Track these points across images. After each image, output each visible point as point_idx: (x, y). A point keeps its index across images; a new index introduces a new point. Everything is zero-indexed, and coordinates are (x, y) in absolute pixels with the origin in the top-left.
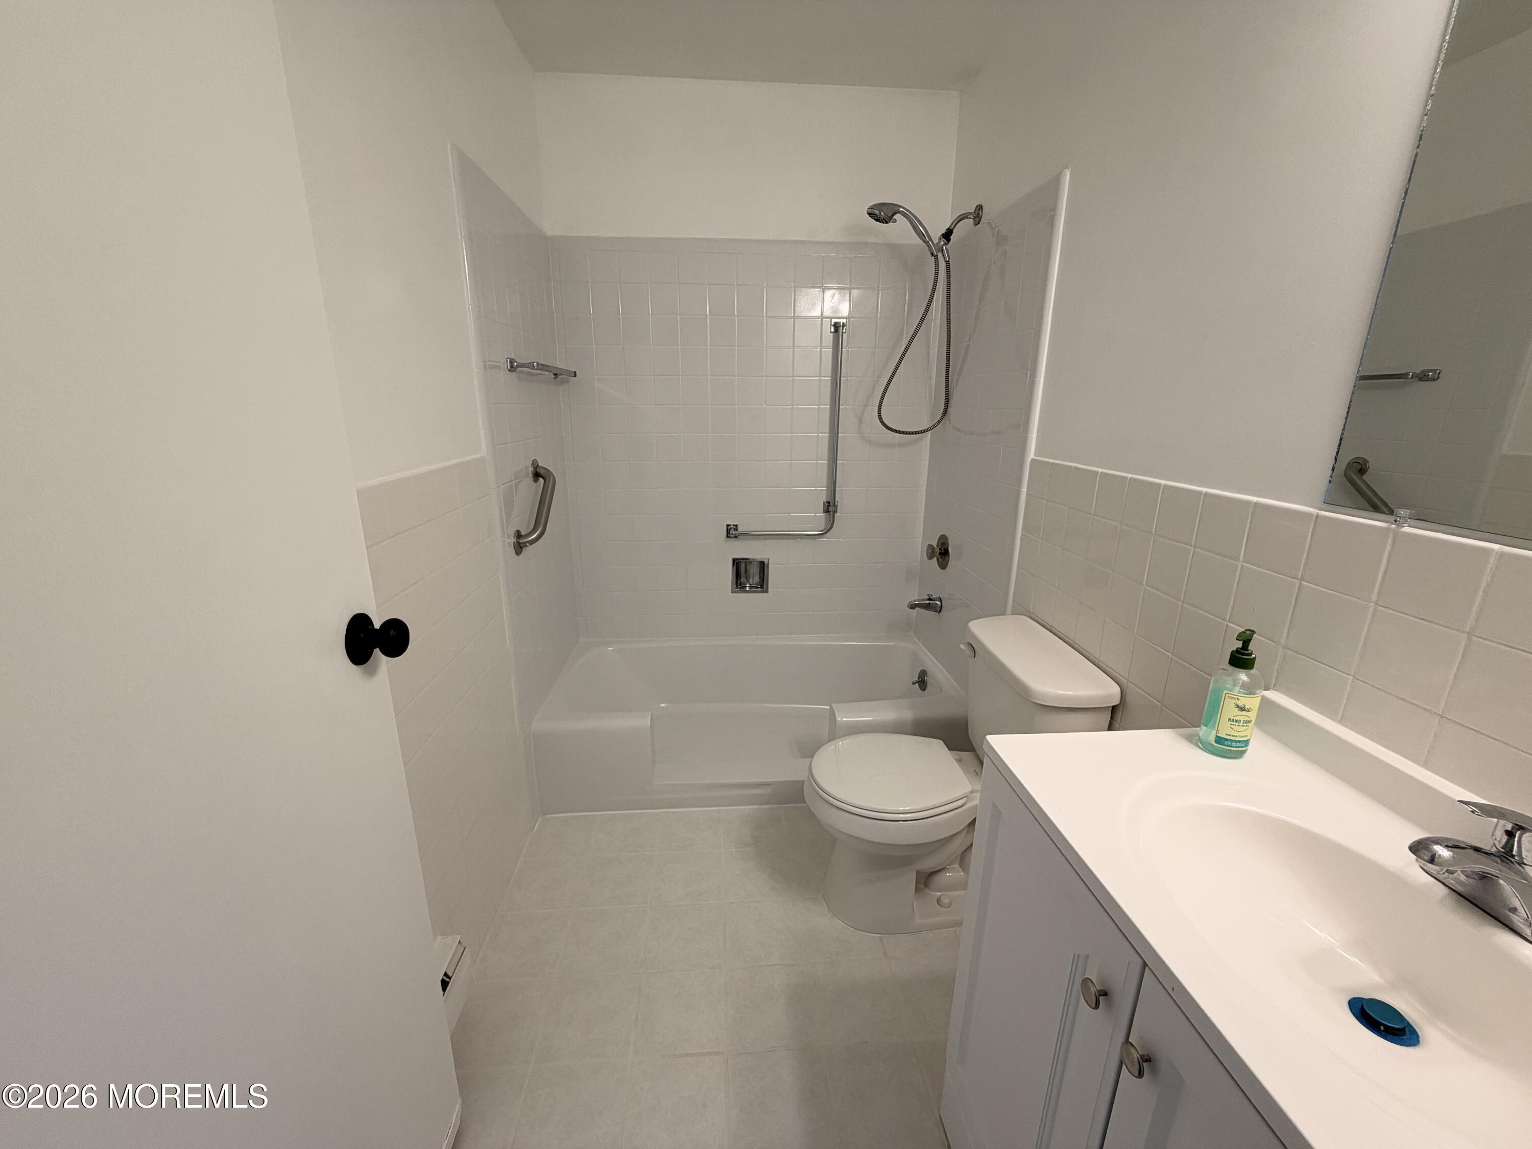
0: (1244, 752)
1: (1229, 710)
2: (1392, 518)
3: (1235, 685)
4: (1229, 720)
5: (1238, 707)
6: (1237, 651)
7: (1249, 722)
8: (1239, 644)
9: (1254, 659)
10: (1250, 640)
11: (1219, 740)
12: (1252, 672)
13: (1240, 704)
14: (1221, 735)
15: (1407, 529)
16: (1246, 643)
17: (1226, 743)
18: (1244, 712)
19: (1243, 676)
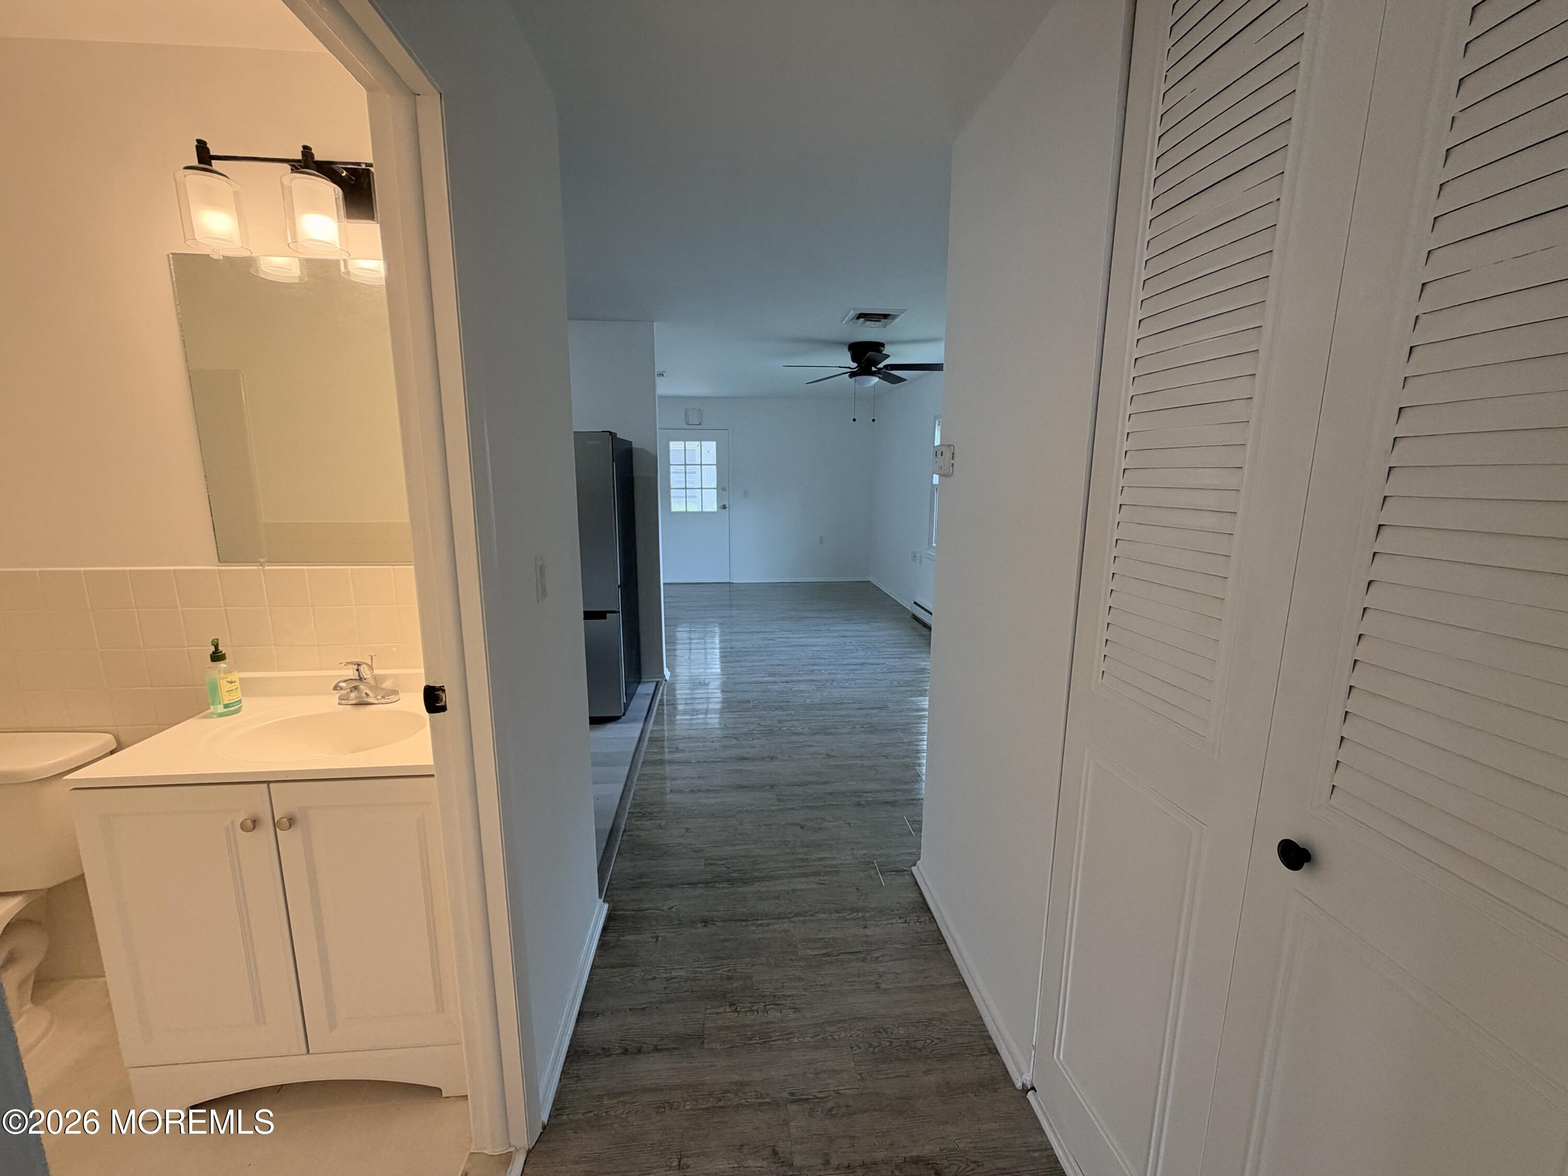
0: (241, 707)
1: (224, 686)
2: (259, 564)
3: (220, 672)
4: (227, 692)
5: (229, 682)
6: (214, 653)
7: (237, 688)
8: (213, 649)
9: (224, 654)
10: (218, 644)
11: (226, 706)
12: (227, 661)
13: (229, 680)
14: (225, 703)
15: (267, 568)
16: (216, 647)
17: (231, 705)
18: (233, 684)
19: (222, 665)
